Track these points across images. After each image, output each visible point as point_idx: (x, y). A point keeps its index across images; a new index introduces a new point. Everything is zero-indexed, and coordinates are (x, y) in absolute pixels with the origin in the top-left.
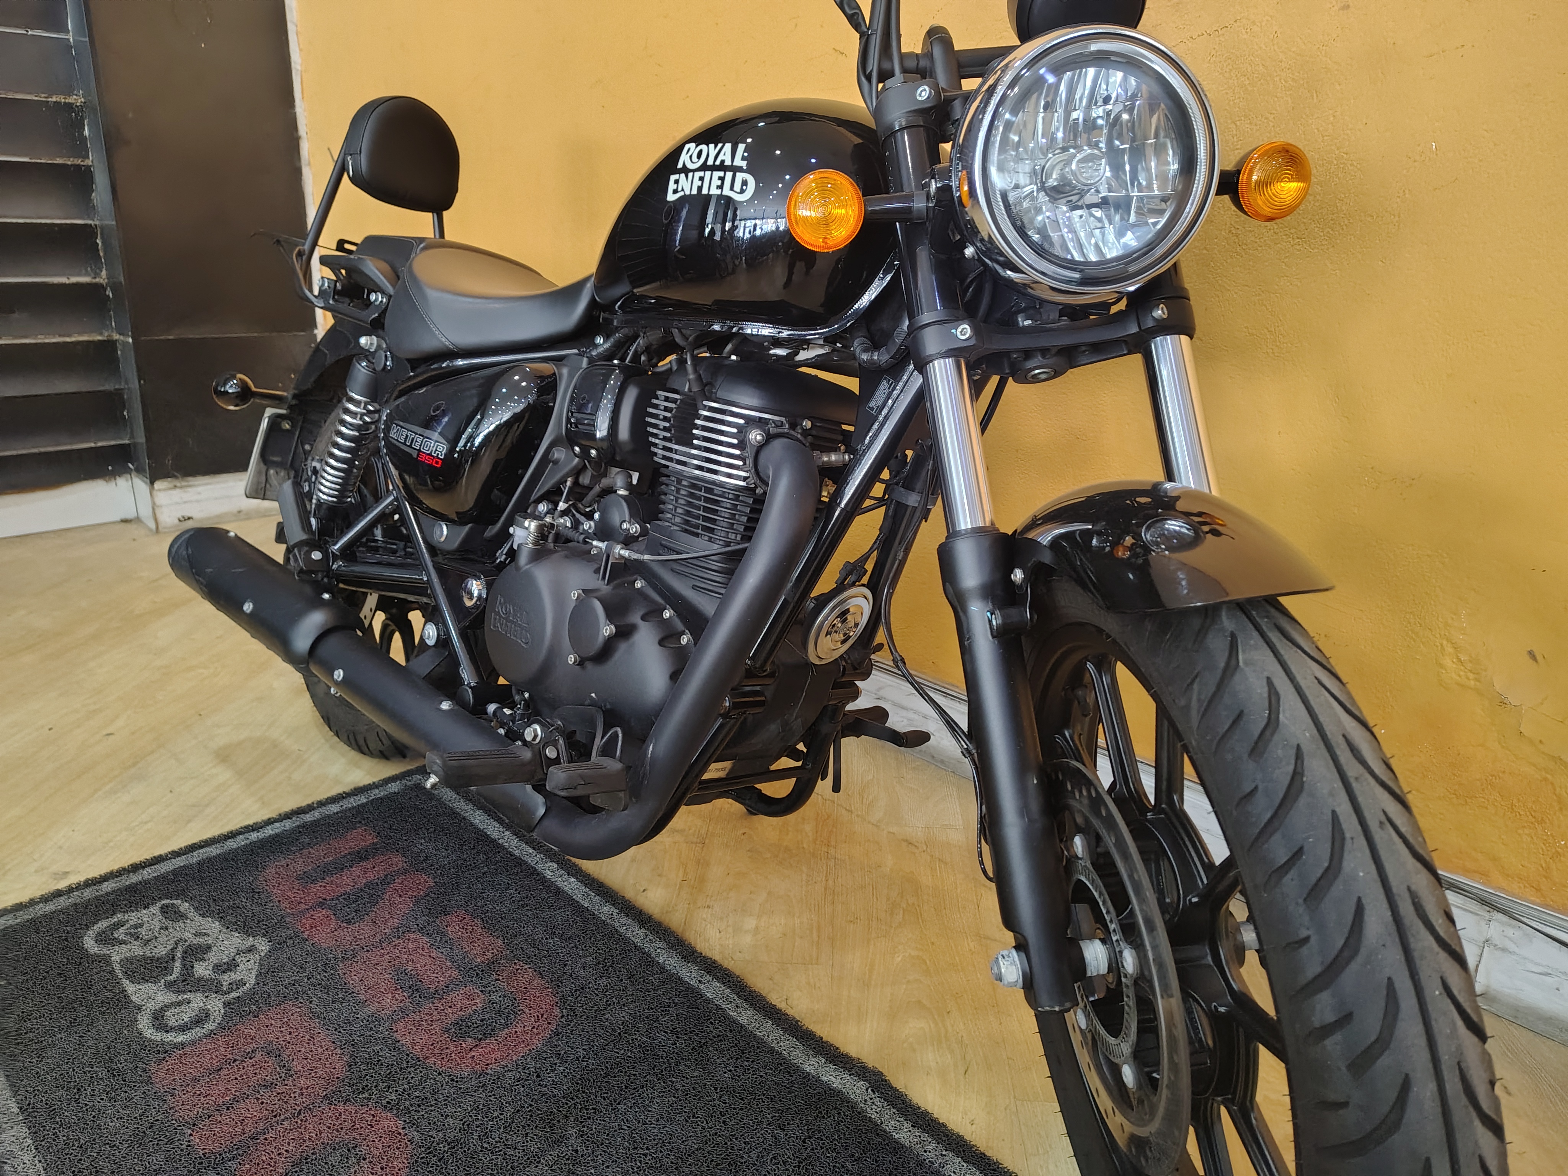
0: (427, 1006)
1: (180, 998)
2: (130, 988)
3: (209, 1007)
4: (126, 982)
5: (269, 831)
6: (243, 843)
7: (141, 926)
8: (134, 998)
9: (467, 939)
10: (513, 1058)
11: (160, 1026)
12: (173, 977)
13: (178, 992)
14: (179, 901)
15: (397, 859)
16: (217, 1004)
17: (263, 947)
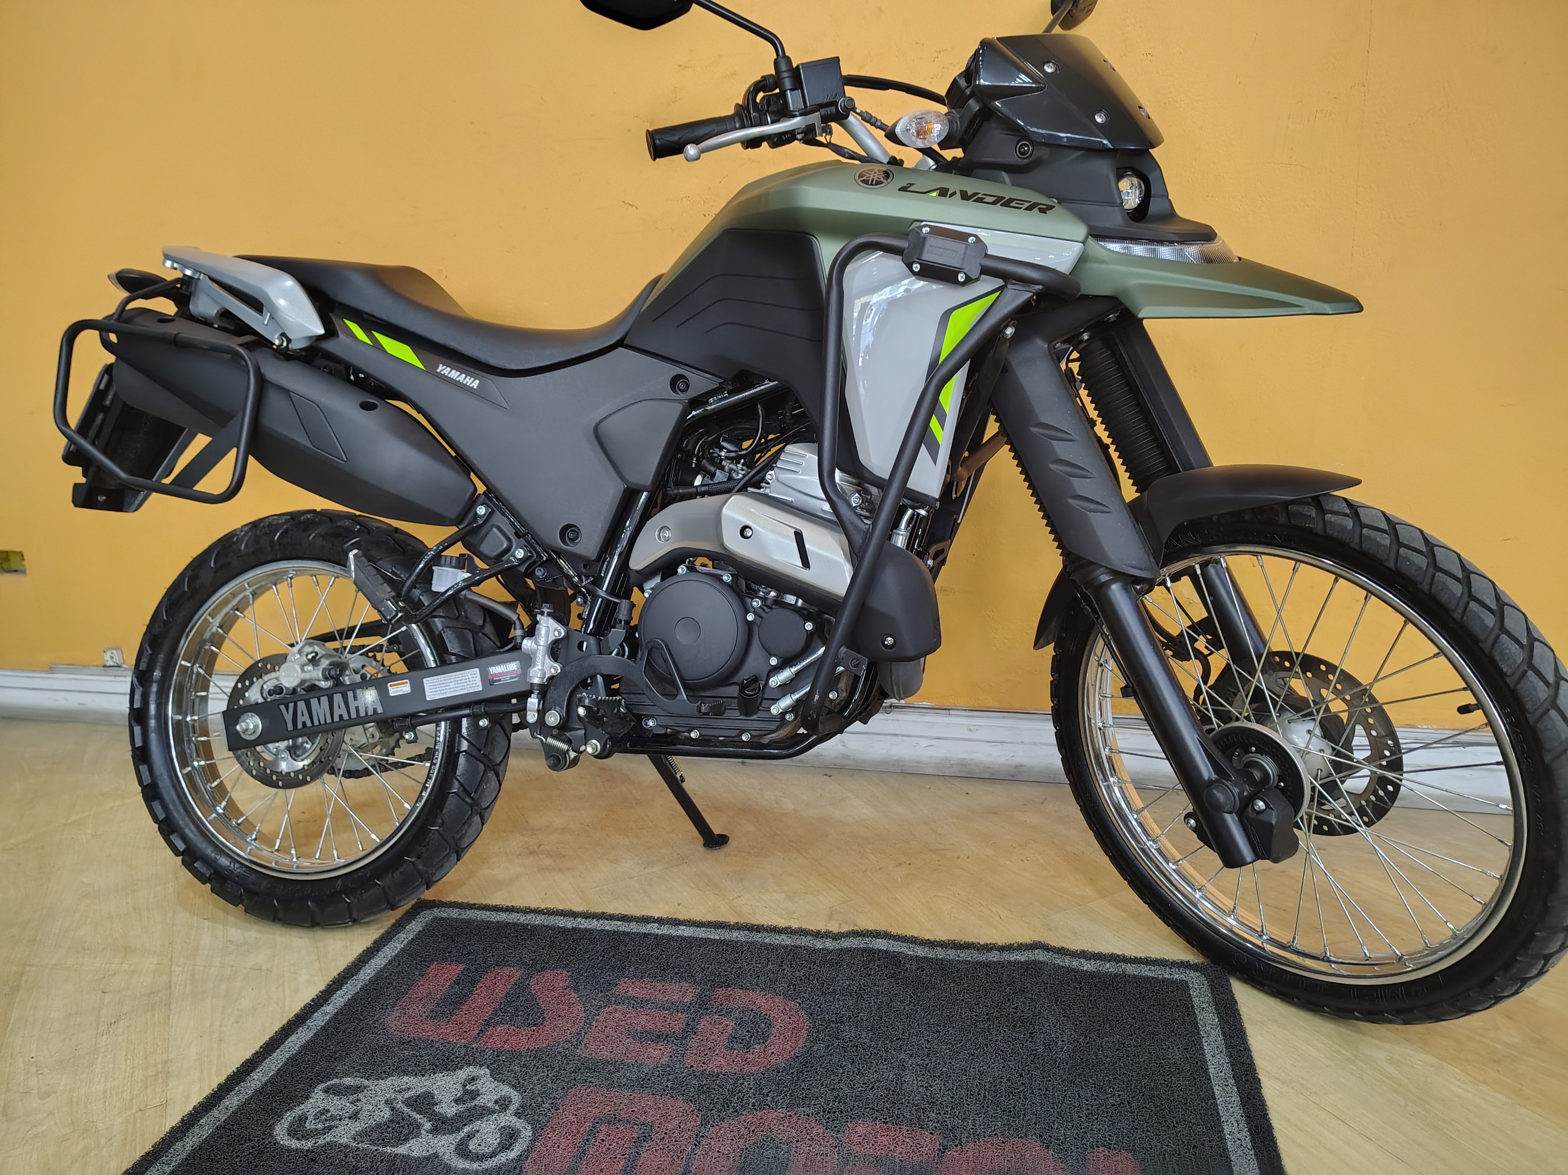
0: (693, 1042)
1: (462, 1134)
2: (402, 1150)
3: (502, 1124)
4: (389, 1150)
5: (339, 999)
6: (328, 1018)
7: (328, 1111)
8: (413, 1154)
9: (657, 993)
10: (803, 1040)
11: (479, 1158)
12: (428, 1126)
13: (453, 1132)
14: (335, 1080)
15: (507, 971)
16: (507, 1119)
17: (482, 1072)
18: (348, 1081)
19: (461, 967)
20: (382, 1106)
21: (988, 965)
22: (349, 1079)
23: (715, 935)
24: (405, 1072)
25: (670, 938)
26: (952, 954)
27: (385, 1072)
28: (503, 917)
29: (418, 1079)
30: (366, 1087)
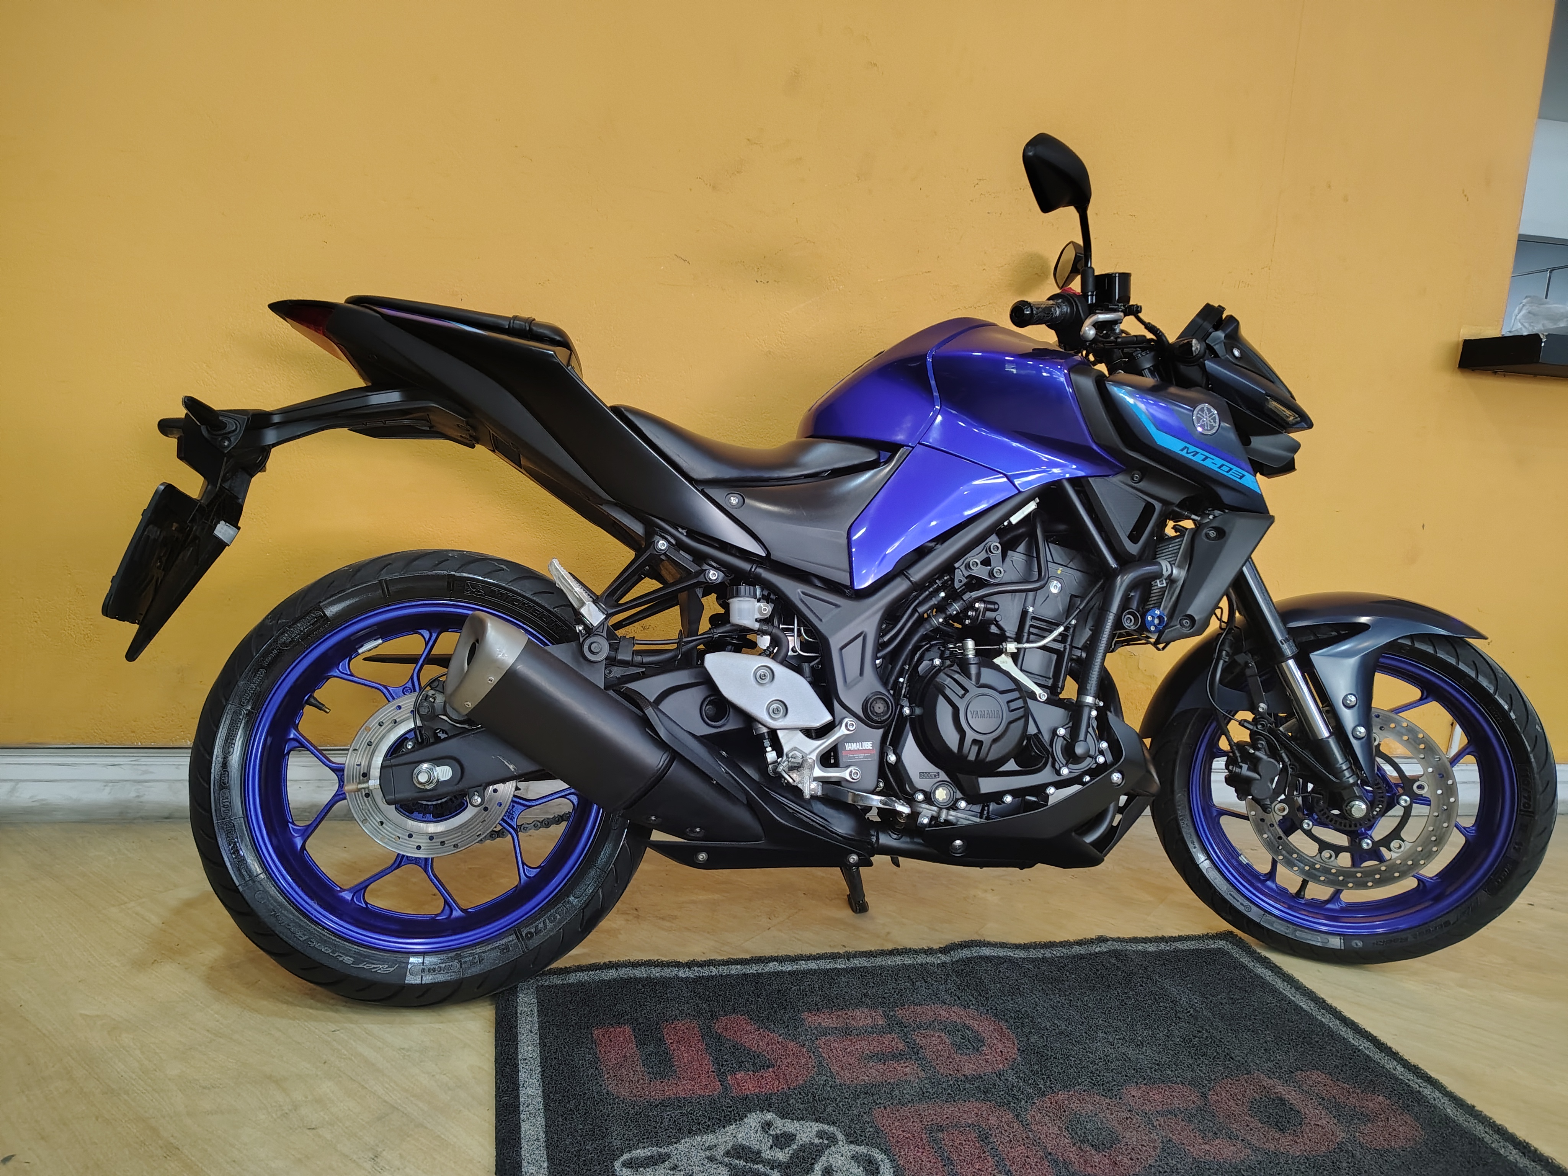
0: (928, 1055)
3: (848, 1154)
6: (540, 1100)
9: (848, 1021)
10: (1013, 1036)
14: (624, 1155)
15: (679, 1024)
16: (847, 1148)
17: (769, 1117)
18: (640, 1153)
19: (628, 1029)
21: (1082, 957)
22: (639, 1151)
23: (841, 965)
24: (692, 1132)
25: (805, 973)
26: (1048, 953)
27: (669, 1137)
29: (711, 1136)
30: (668, 1156)
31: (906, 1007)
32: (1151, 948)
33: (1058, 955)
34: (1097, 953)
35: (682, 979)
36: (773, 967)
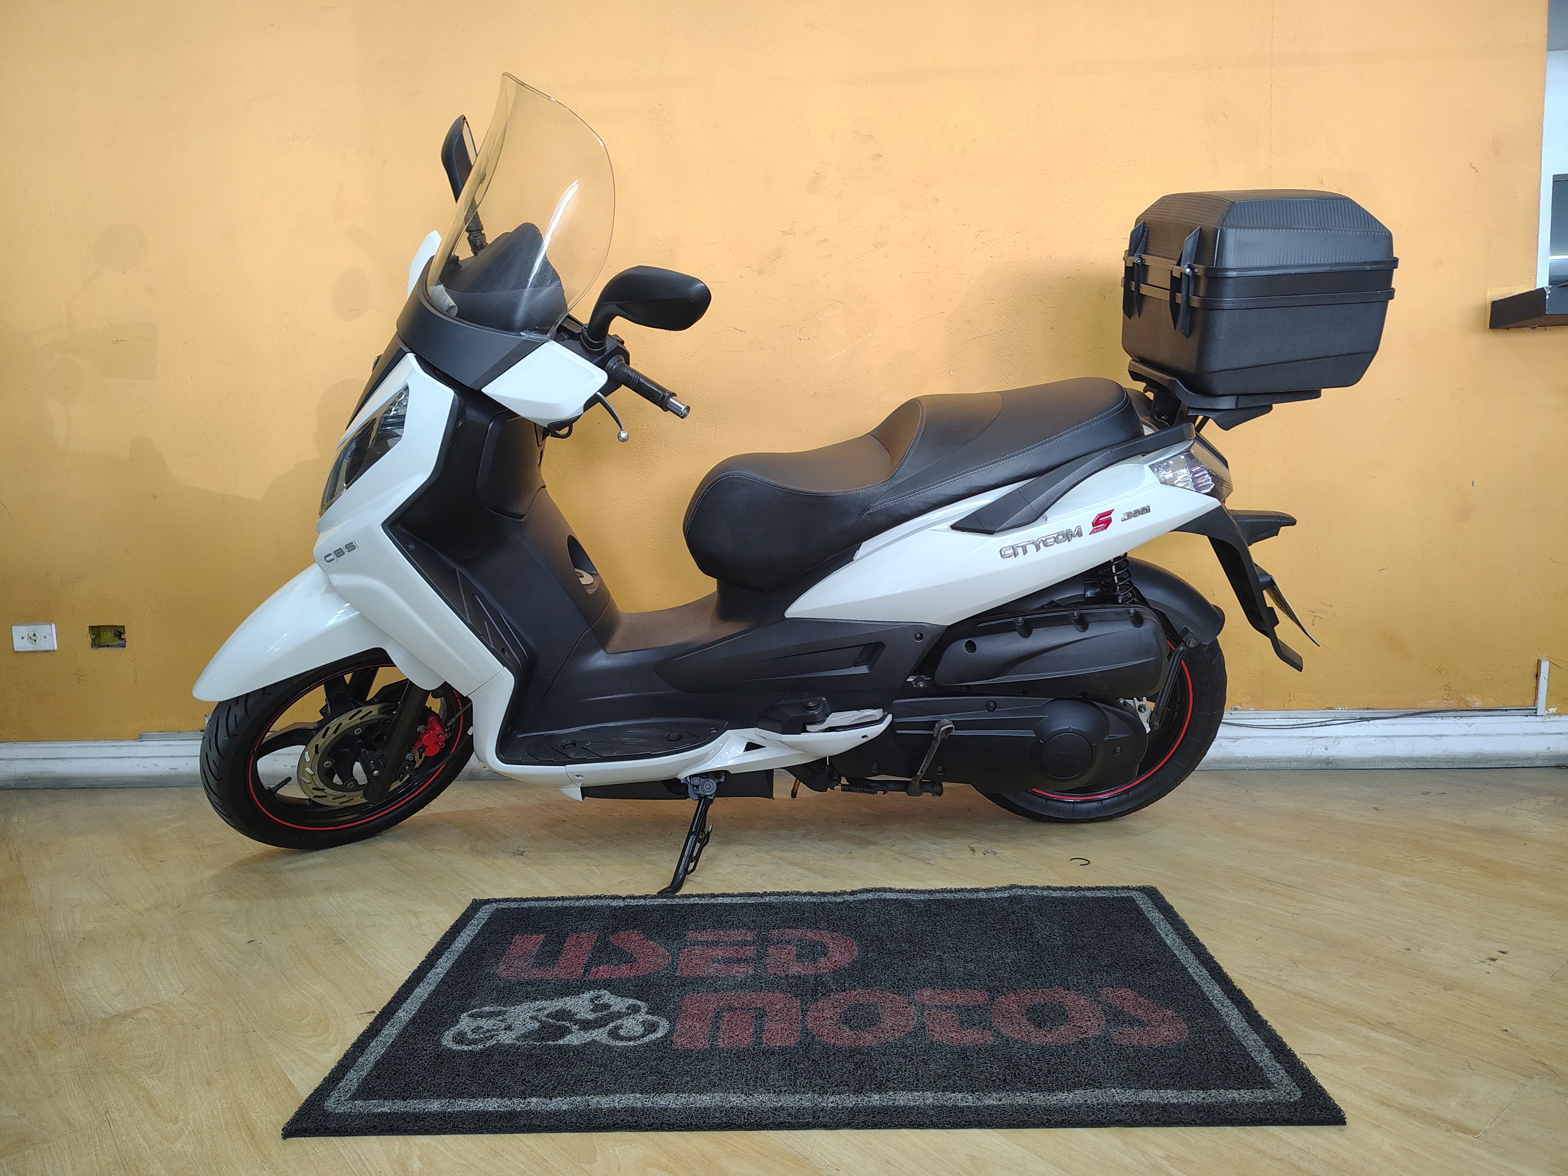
1: (609, 1028)
3: (641, 1020)
4: (552, 1043)
5: (444, 964)
7: (482, 1028)
8: (574, 1043)
11: (630, 1039)
12: (577, 1027)
13: (601, 1026)
14: (475, 1009)
15: (584, 934)
16: (642, 1016)
17: (602, 992)
18: (487, 1009)
19: (543, 935)
20: (528, 1020)
21: (979, 900)
22: (487, 1008)
23: (750, 901)
24: (535, 999)
25: (714, 905)
26: (948, 896)
27: (517, 1001)
28: (560, 903)
29: (549, 1002)
30: (506, 1011)
31: (781, 930)
32: (1055, 894)
33: (959, 897)
34: (996, 898)
35: (609, 906)
36: (691, 901)
